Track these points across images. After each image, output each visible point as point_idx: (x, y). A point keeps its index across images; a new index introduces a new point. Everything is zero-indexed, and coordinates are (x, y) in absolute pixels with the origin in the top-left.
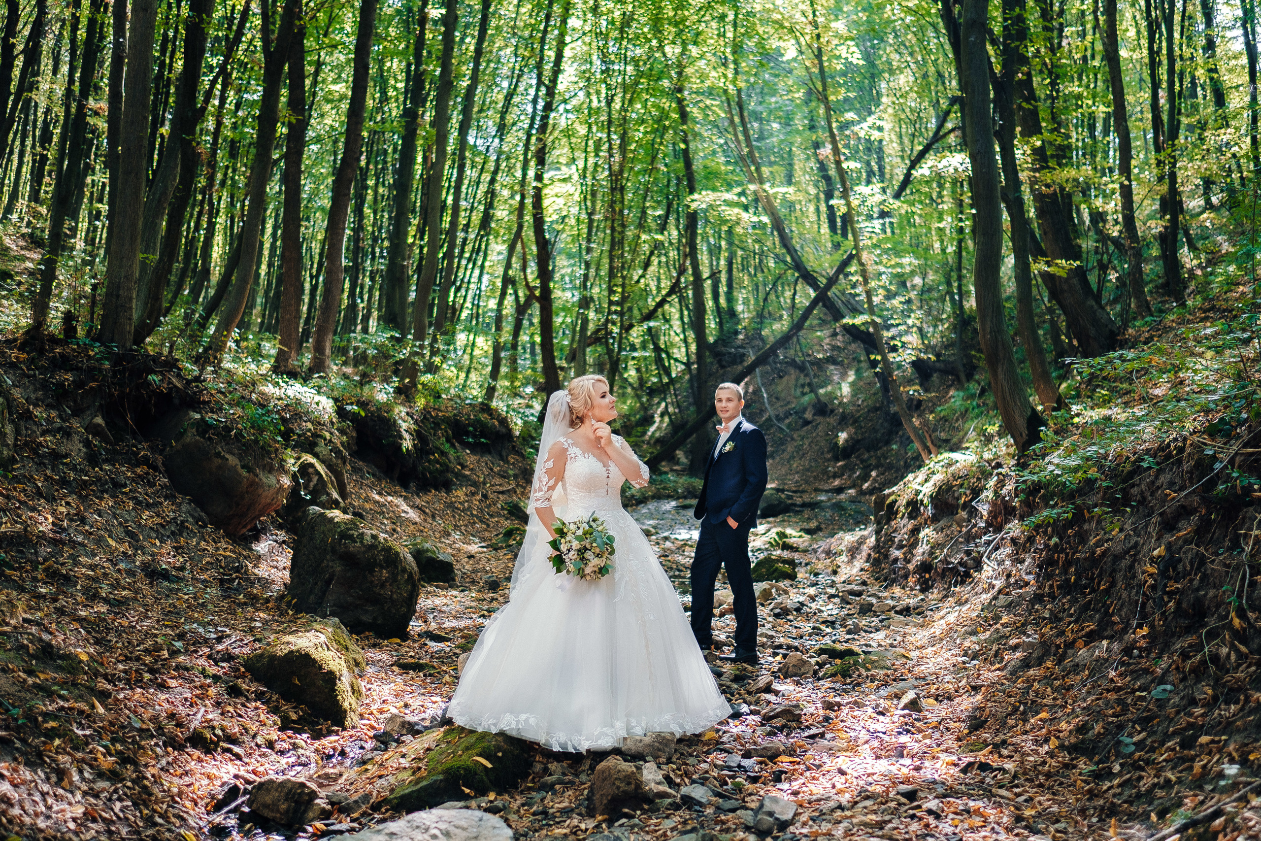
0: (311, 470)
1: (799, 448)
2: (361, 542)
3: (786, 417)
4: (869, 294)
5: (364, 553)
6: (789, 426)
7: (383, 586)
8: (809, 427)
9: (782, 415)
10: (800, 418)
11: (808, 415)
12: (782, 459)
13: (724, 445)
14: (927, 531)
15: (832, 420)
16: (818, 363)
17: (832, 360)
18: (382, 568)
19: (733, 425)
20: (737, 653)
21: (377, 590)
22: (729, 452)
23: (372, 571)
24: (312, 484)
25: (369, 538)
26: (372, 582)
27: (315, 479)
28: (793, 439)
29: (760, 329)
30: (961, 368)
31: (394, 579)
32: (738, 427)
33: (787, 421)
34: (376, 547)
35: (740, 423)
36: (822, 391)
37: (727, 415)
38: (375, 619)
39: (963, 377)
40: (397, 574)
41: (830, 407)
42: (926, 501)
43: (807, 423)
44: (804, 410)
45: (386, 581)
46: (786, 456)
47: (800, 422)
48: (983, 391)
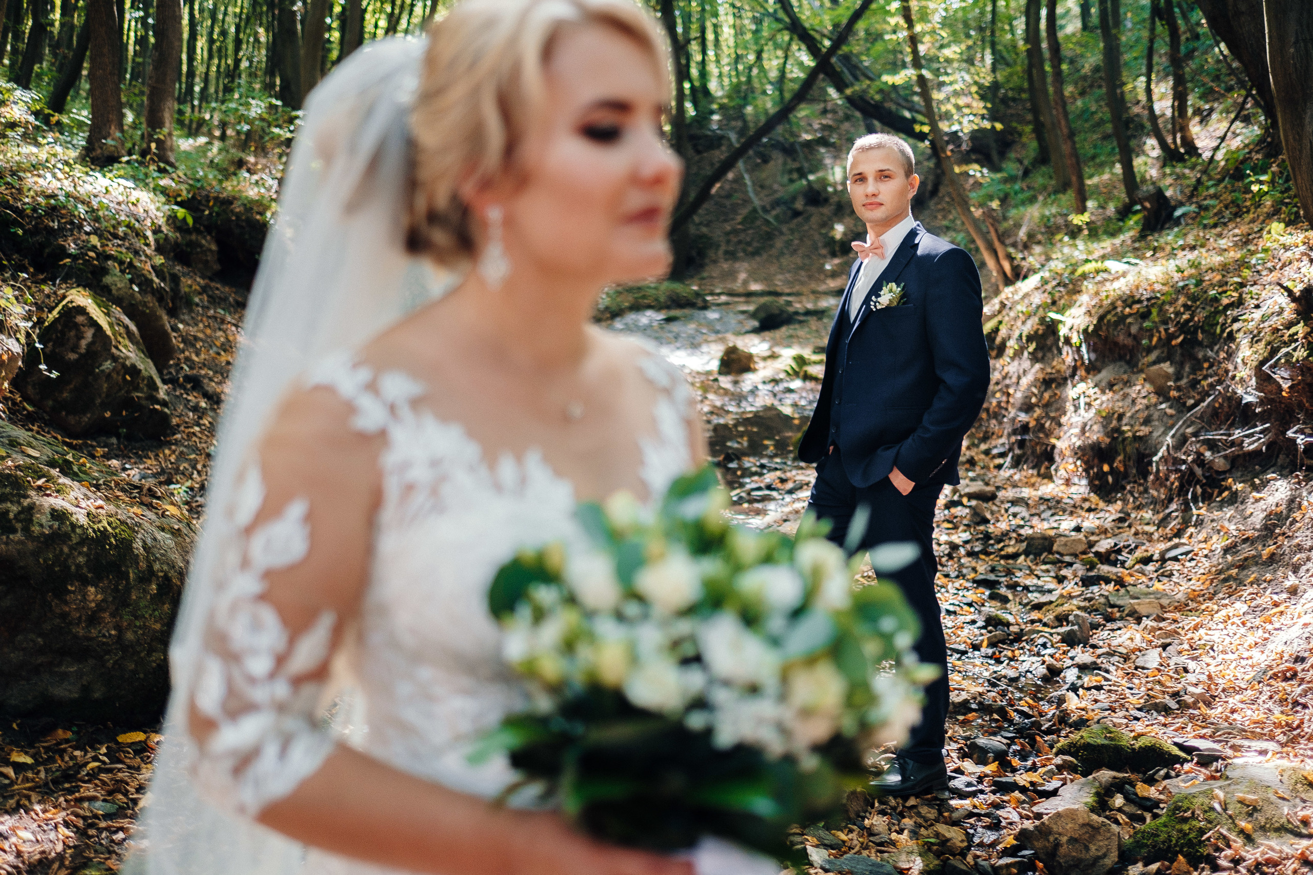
0: (80, 319)
1: (788, 243)
2: (26, 530)
3: (773, 208)
4: (914, 40)
5: (36, 554)
6: (777, 218)
7: (93, 619)
8: (800, 219)
9: (768, 207)
10: (790, 208)
11: (799, 205)
12: (770, 256)
13: (876, 290)
14: (1082, 387)
15: (826, 210)
16: (808, 144)
17: (823, 142)
18: (85, 582)
19: (893, 239)
20: (903, 771)
21: (80, 631)
22: (888, 308)
23: (61, 593)
24: (84, 343)
25: (44, 519)
26: (64, 616)
27: (89, 334)
28: (782, 233)
29: (743, 106)
30: (993, 145)
31: (120, 600)
32: (909, 242)
33: (774, 213)
34: (66, 537)
35: (913, 234)
36: (811, 177)
37: (879, 213)
38: (86, 689)
39: (995, 157)
40: (128, 589)
41: (824, 195)
42: (1075, 339)
43: (797, 214)
44: (794, 199)
45: (100, 607)
46: (774, 252)
47: (789, 213)
48: (1026, 173)
